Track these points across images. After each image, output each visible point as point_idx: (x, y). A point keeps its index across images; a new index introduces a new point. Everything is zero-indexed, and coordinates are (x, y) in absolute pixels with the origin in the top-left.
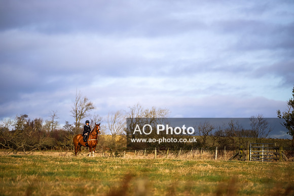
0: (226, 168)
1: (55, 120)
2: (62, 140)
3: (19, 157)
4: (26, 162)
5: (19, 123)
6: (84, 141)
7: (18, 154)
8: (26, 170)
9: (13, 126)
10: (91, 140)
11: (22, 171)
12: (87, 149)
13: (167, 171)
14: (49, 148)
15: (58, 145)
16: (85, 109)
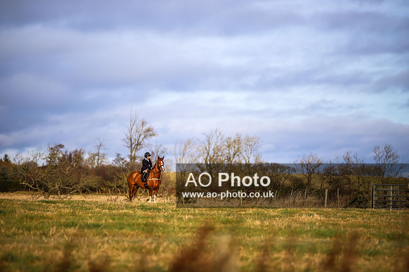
0: (340, 219)
1: (101, 152)
2: (111, 180)
3: (51, 202)
4: (62, 210)
5: (53, 156)
6: (143, 181)
7: (51, 198)
8: (63, 220)
9: (44, 159)
10: (152, 179)
11: (56, 222)
12: (146, 191)
13: (258, 223)
14: (93, 190)
15: (105, 187)
16: (142, 136)
